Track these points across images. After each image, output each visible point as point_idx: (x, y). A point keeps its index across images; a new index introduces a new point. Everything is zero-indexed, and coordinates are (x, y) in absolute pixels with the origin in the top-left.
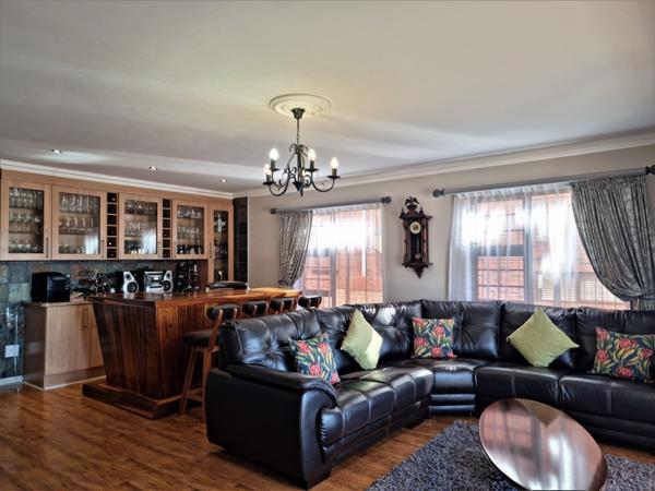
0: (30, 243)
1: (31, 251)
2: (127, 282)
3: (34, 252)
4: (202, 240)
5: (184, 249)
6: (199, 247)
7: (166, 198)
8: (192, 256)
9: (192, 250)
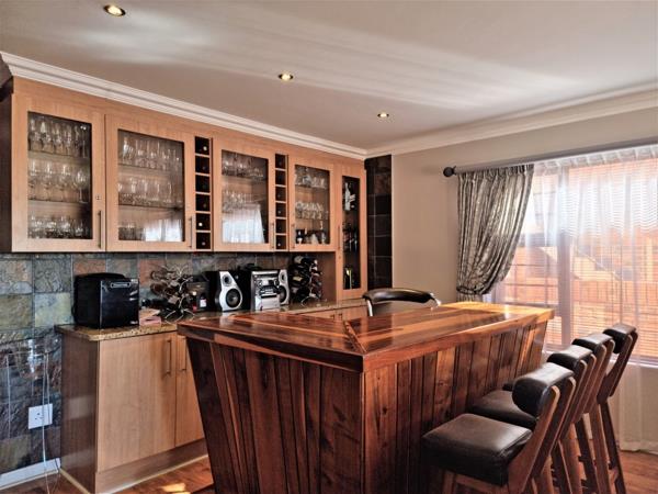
0: (69, 219)
1: (71, 236)
2: (225, 290)
3: (75, 237)
4: (327, 222)
5: (303, 236)
6: (323, 233)
7: (280, 152)
8: (313, 246)
9: (314, 237)
